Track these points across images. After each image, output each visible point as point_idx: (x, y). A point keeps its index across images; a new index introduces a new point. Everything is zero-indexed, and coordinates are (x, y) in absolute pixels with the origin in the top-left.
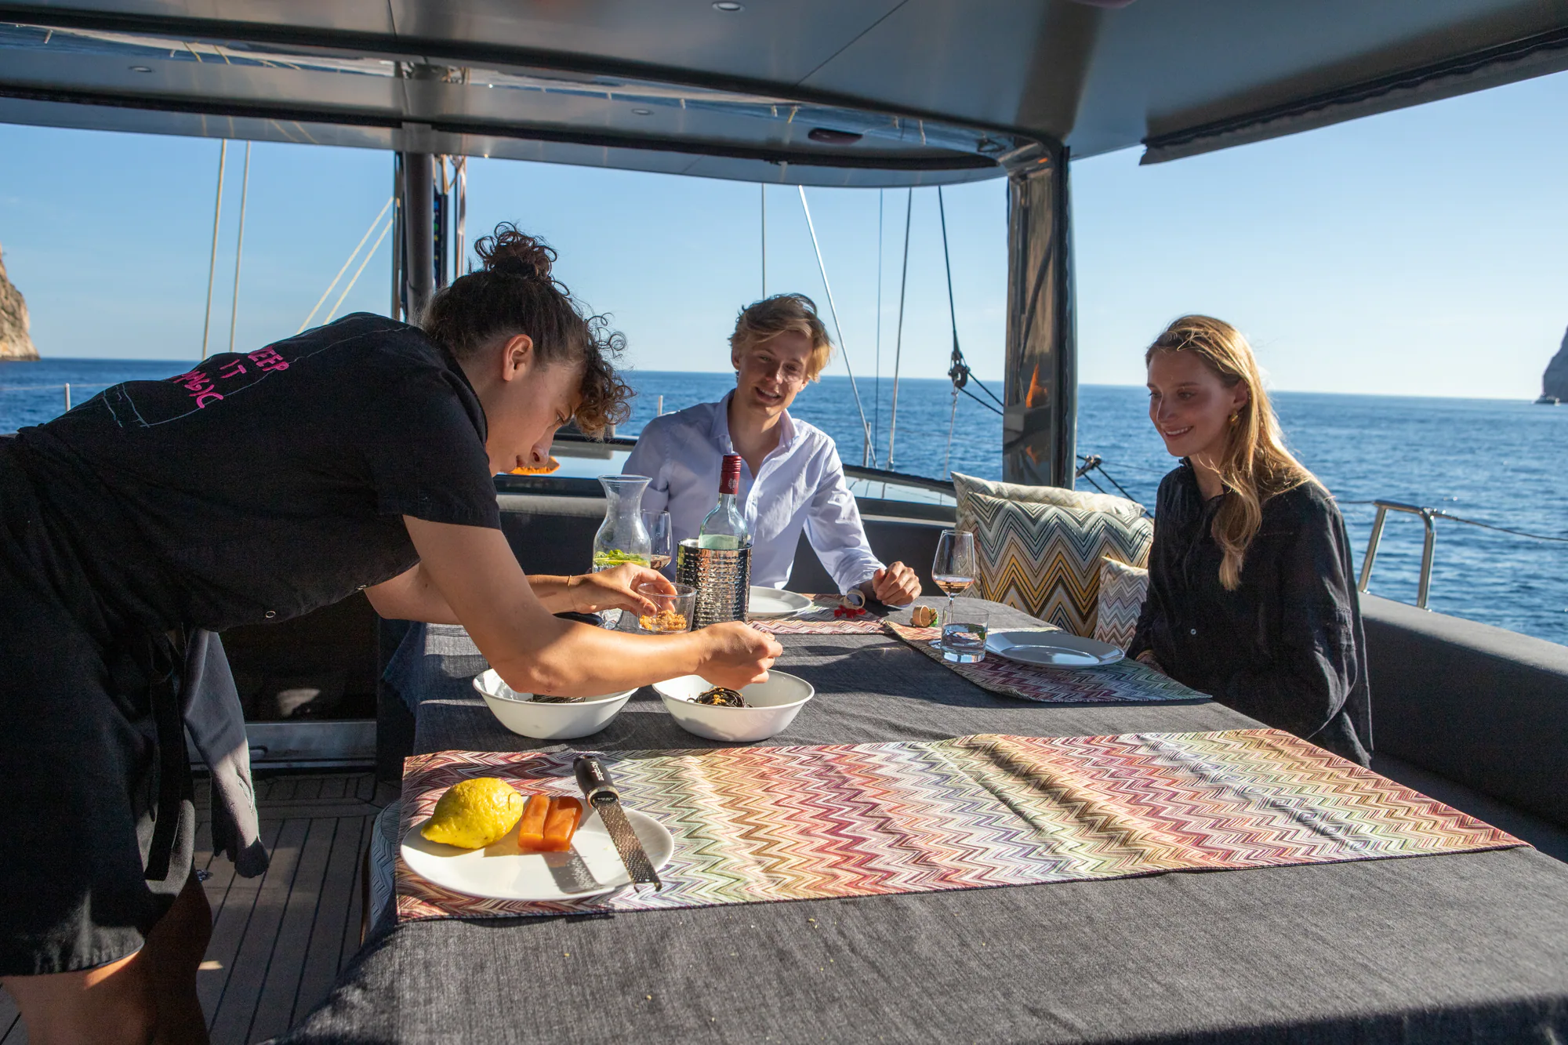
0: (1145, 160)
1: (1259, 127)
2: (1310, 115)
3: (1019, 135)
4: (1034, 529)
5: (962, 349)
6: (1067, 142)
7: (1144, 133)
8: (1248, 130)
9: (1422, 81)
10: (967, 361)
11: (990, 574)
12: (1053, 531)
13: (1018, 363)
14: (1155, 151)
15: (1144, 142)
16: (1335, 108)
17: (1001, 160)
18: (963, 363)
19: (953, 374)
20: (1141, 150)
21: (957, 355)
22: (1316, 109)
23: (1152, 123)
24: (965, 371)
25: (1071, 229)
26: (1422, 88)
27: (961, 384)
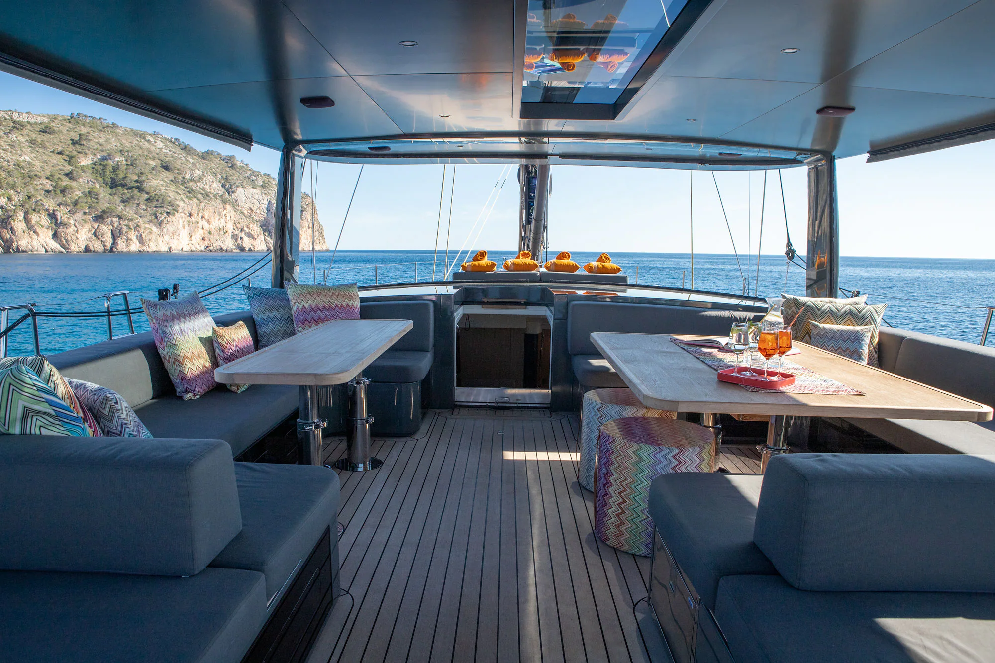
0: (869, 161)
1: (916, 148)
2: (936, 144)
3: (812, 152)
4: (819, 313)
5: (791, 241)
6: (834, 154)
7: (869, 149)
8: (911, 149)
9: (979, 132)
10: (794, 247)
11: (799, 329)
12: (827, 313)
13: (814, 245)
14: (874, 157)
15: (868, 152)
16: (946, 142)
17: (805, 161)
18: (792, 248)
19: (787, 253)
20: (867, 155)
21: (789, 244)
22: (938, 141)
23: (872, 145)
24: (793, 252)
25: (836, 190)
26: (979, 135)
27: (791, 258)
